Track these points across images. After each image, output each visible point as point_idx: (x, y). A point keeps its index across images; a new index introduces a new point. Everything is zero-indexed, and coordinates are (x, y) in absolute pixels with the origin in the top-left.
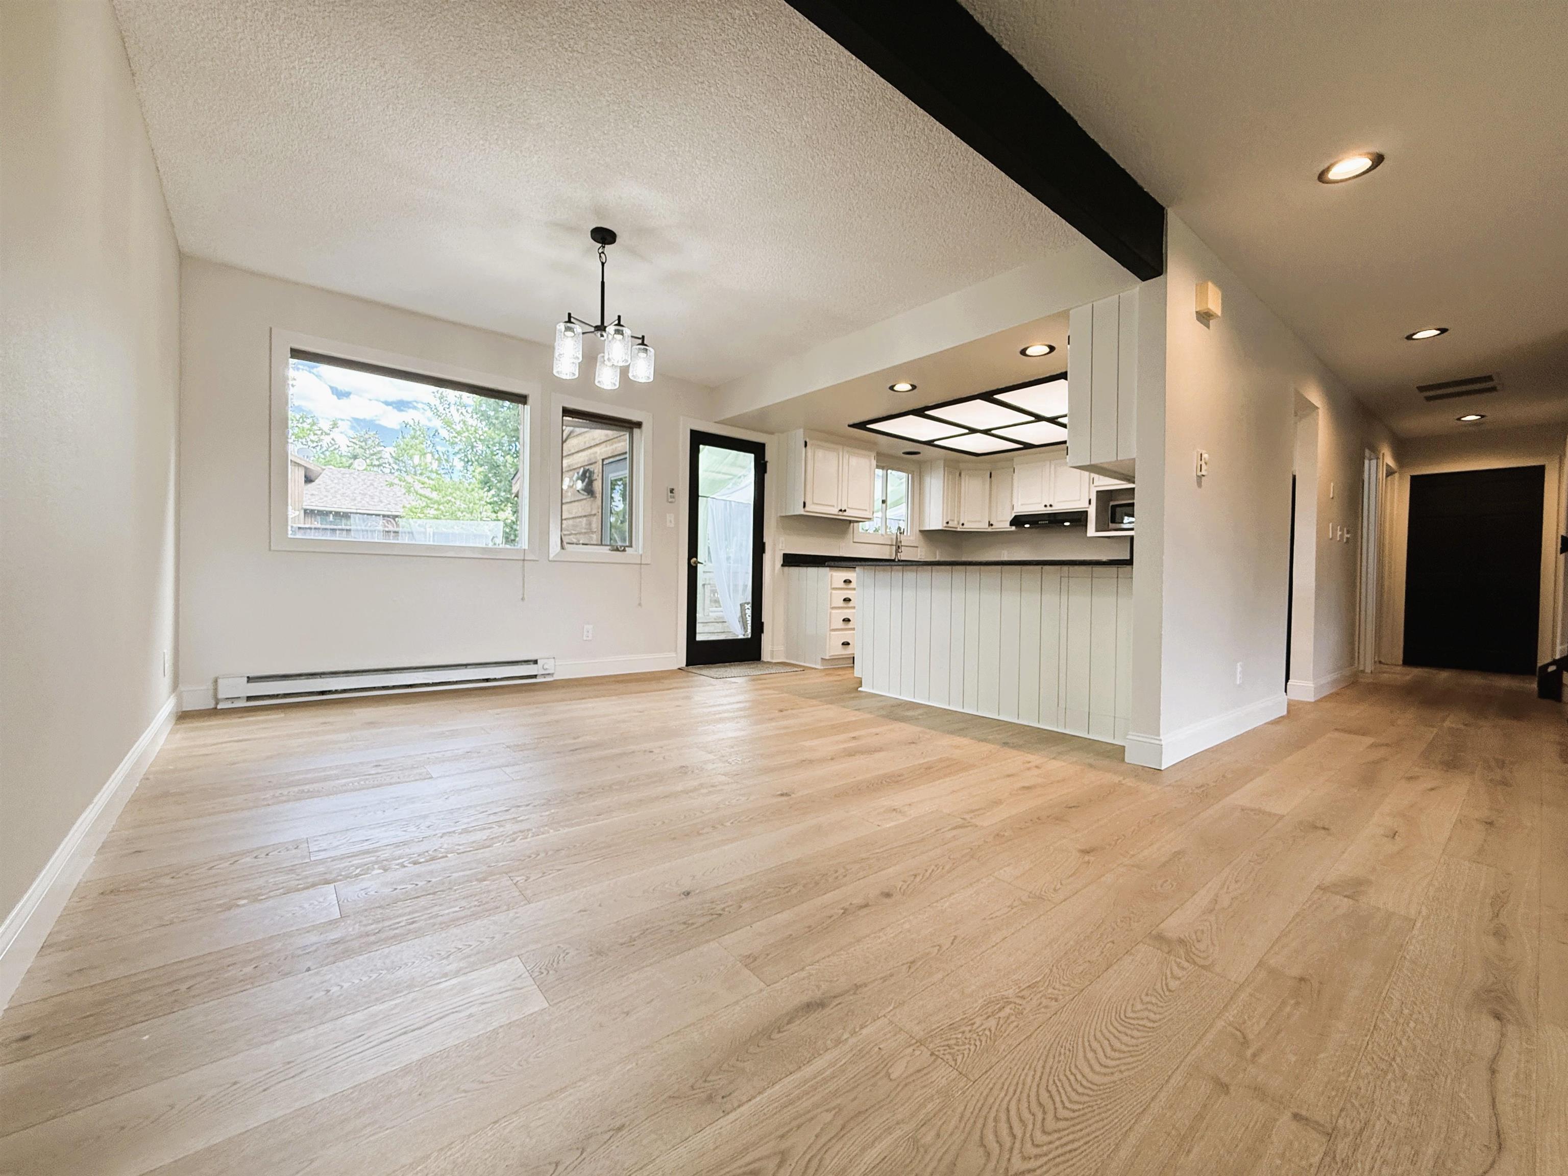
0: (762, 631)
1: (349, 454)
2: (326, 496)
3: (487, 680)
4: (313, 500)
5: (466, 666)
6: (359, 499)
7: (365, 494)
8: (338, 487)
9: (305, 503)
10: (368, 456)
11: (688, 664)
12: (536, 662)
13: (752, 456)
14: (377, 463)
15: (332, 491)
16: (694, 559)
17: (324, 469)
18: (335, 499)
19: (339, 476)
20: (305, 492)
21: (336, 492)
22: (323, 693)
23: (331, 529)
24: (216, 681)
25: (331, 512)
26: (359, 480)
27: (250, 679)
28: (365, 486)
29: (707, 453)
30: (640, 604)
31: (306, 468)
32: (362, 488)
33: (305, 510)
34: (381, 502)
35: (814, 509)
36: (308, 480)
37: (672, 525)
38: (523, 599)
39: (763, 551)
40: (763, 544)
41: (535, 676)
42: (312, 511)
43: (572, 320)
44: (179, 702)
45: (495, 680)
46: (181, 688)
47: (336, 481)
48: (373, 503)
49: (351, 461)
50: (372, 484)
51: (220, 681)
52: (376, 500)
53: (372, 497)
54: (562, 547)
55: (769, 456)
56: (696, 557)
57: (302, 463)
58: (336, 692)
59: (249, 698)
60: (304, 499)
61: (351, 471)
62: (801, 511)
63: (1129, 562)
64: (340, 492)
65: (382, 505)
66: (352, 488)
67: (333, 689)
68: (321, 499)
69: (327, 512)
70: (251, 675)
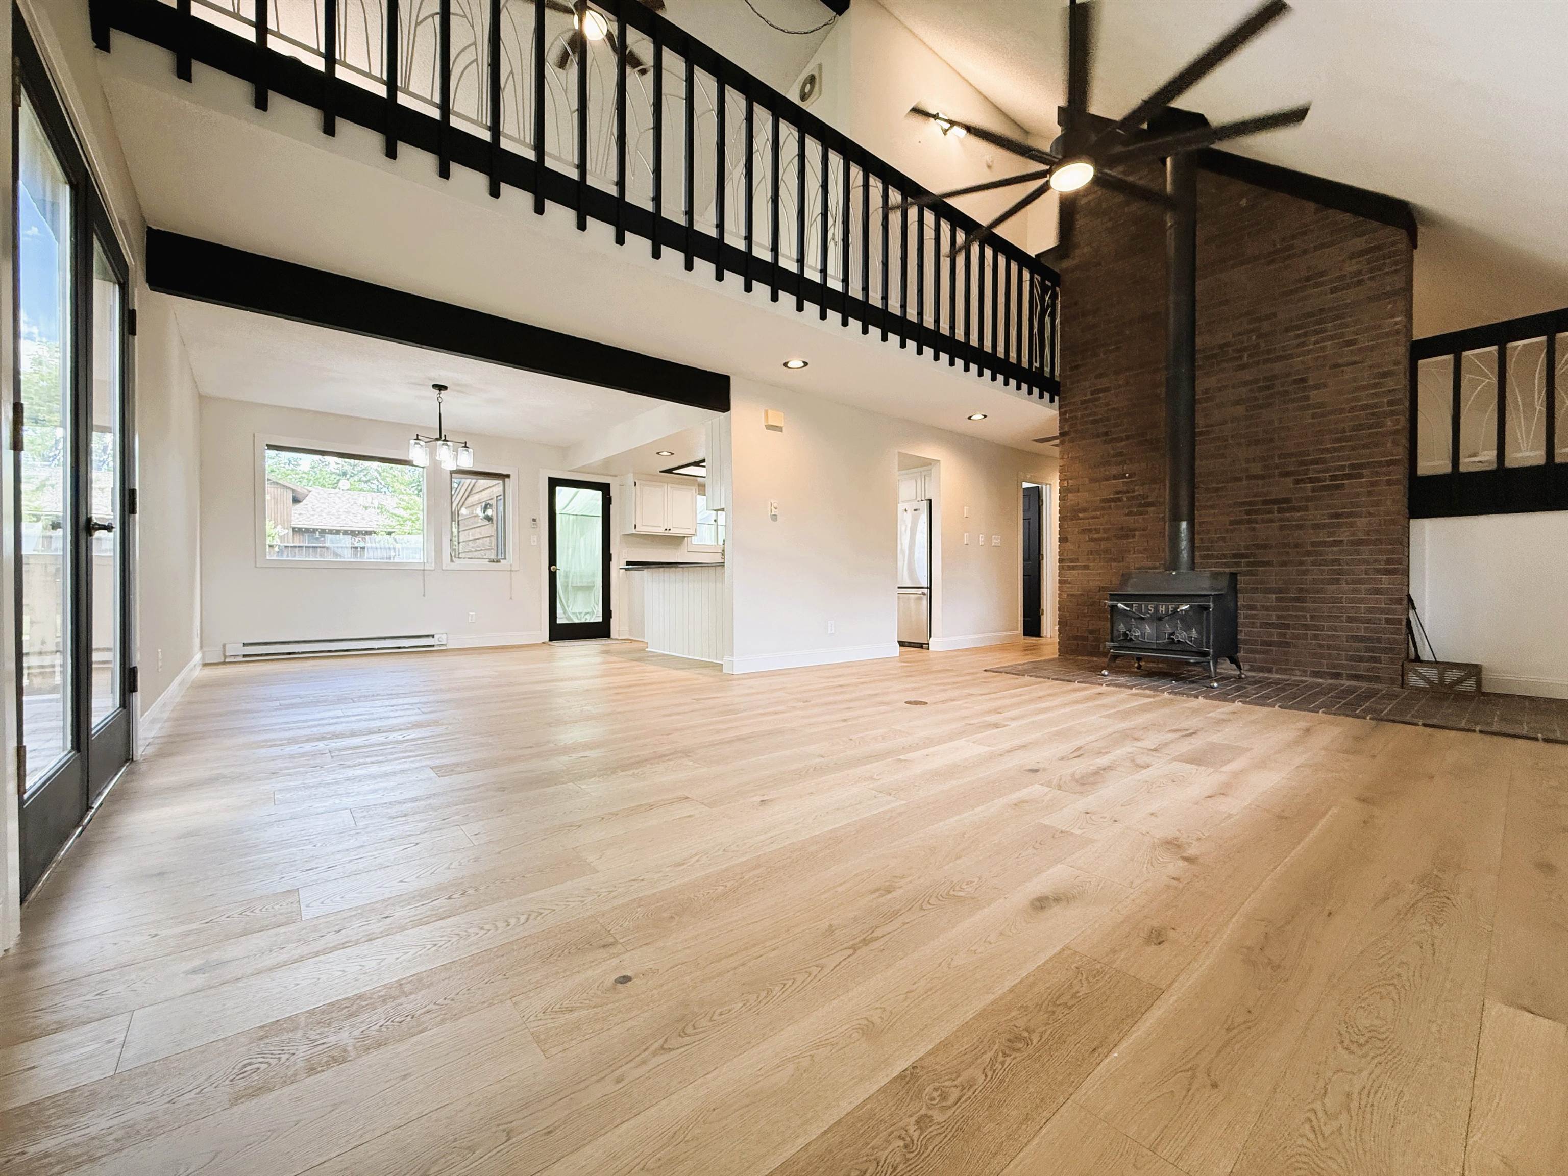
0: (611, 617)
1: (338, 471)
2: (313, 515)
3: (399, 648)
4: (301, 519)
5: (385, 638)
6: (343, 517)
7: (348, 512)
8: (324, 506)
9: (293, 523)
10: (356, 472)
11: (551, 640)
12: (433, 636)
13: (600, 492)
14: (364, 479)
15: (319, 510)
16: (553, 567)
17: (310, 491)
18: (321, 518)
19: (325, 496)
20: (293, 512)
21: (322, 511)
22: (290, 654)
23: (313, 547)
24: (224, 646)
25: (317, 530)
26: (344, 499)
27: (244, 645)
28: (349, 505)
29: (562, 493)
30: (511, 598)
31: (293, 491)
32: (346, 507)
33: (294, 529)
34: (364, 519)
35: (641, 529)
36: (296, 500)
37: (536, 543)
38: (424, 595)
39: (610, 560)
40: (610, 555)
41: (433, 646)
42: (300, 530)
43: (419, 438)
44: (203, 658)
45: (404, 647)
46: (205, 649)
47: (322, 501)
48: (356, 521)
49: (338, 478)
50: (355, 503)
51: (227, 646)
52: (359, 517)
53: (355, 515)
54: (452, 561)
55: (613, 493)
56: (556, 565)
57: (291, 486)
58: (298, 653)
59: (245, 656)
60: (293, 518)
61: (337, 490)
62: (634, 532)
63: (722, 565)
64: (326, 511)
65: (365, 522)
66: (337, 507)
67: (296, 651)
68: (309, 518)
69: (314, 529)
70: (245, 642)
